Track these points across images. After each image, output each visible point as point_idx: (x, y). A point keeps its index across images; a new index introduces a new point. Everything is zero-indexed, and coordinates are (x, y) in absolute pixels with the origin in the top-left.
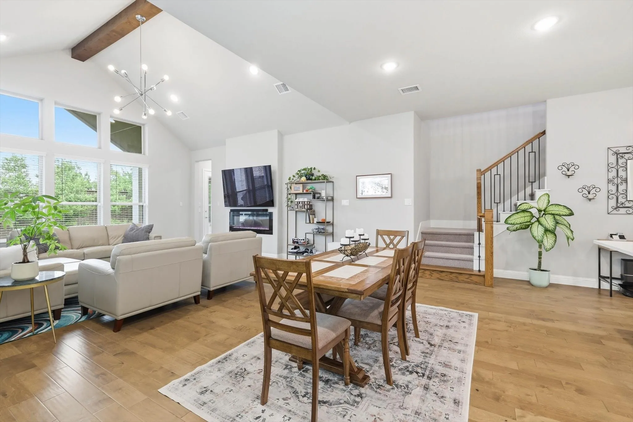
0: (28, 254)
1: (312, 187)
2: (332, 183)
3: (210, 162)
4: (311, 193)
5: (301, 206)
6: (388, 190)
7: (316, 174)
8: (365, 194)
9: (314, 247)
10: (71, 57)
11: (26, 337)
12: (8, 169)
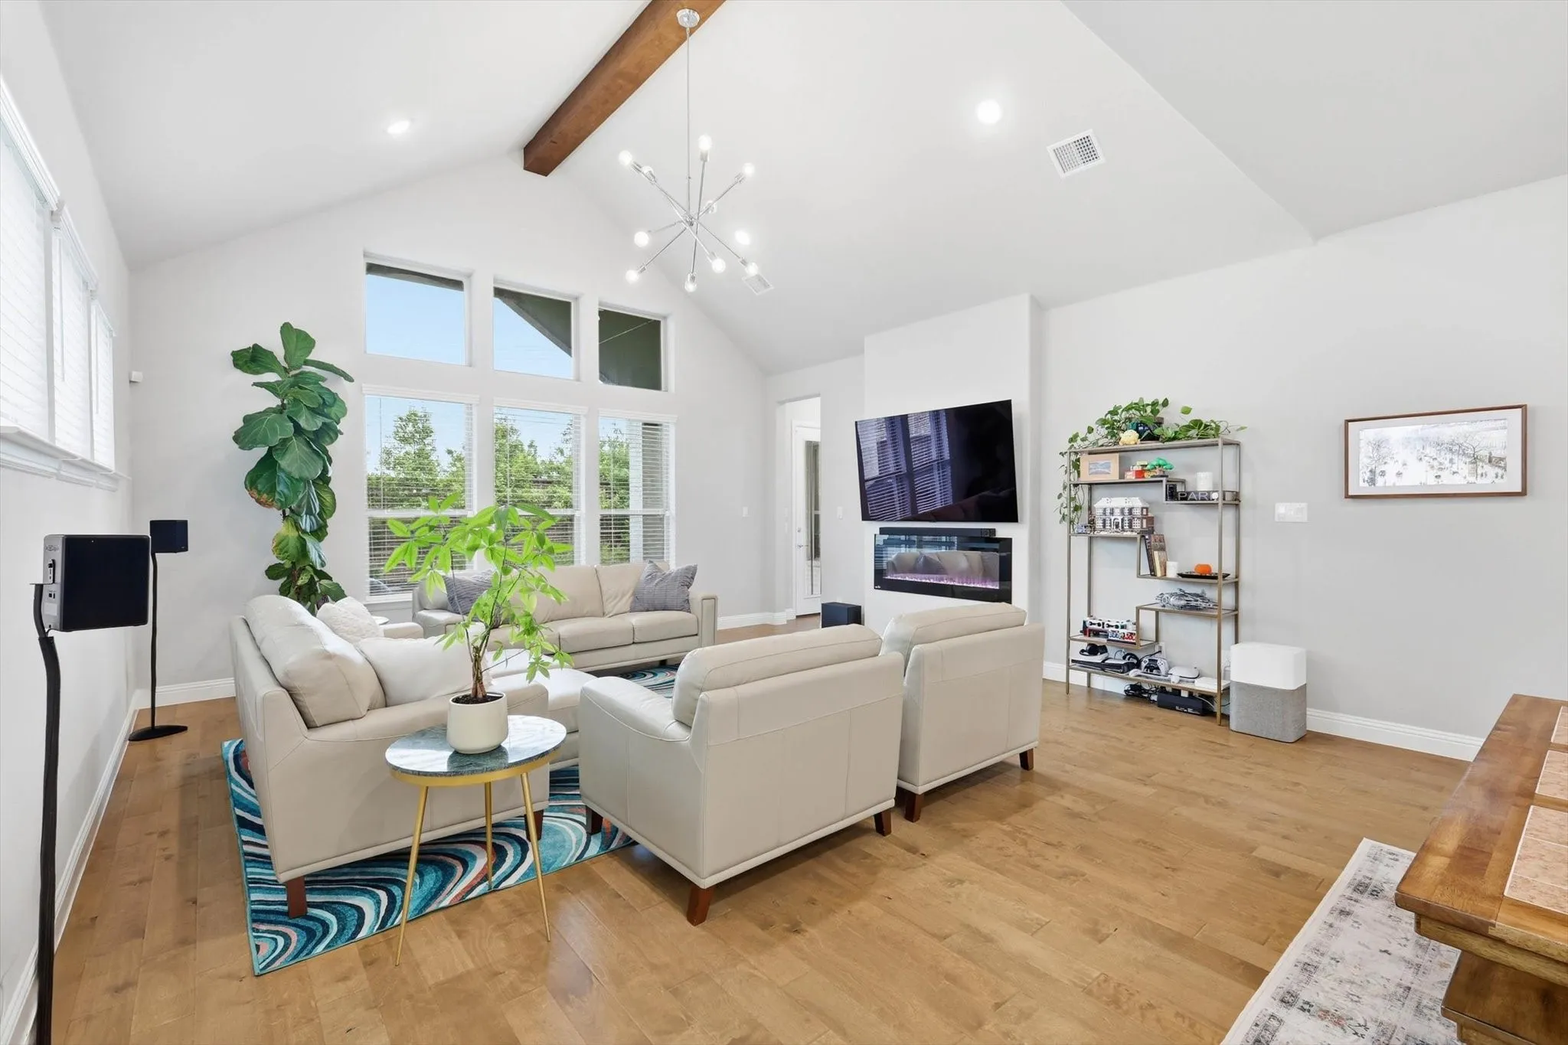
0: (483, 673)
1: (1161, 462)
2: (1235, 446)
3: (816, 402)
4: (1161, 481)
5: (1120, 521)
6: (1505, 469)
7: (1173, 419)
8: (1387, 483)
9: (1160, 652)
10: (522, 168)
11: (474, 898)
12: (404, 440)
